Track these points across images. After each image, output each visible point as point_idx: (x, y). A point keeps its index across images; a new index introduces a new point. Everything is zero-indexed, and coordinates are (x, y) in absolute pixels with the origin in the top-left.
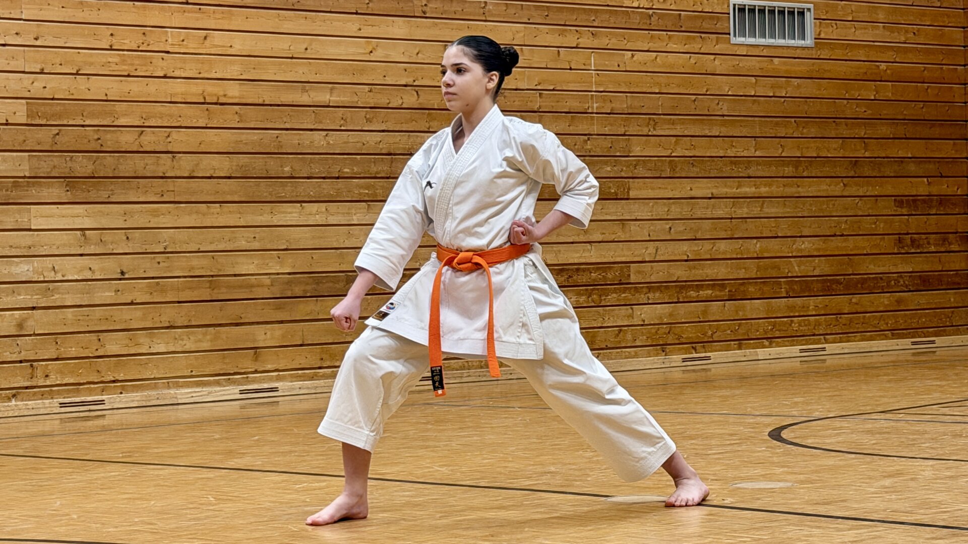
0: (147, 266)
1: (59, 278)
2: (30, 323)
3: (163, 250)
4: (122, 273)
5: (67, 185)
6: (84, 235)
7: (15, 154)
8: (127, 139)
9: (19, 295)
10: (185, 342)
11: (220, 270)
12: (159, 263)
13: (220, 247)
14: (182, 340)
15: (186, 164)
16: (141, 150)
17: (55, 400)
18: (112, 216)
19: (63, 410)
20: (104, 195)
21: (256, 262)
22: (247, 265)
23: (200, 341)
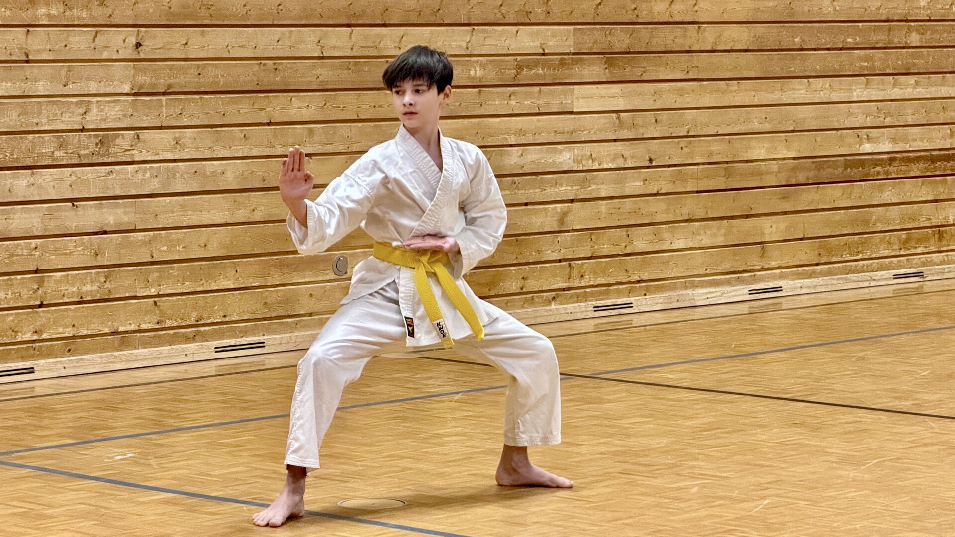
0: (672, 153)
1: (596, 166)
2: (570, 218)
5: (606, 62)
6: (618, 118)
7: (562, 27)
9: (562, 186)
10: (701, 237)
11: (735, 155)
13: (735, 130)
14: (700, 235)
15: (709, 37)
16: (671, 20)
17: (590, 303)
19: (597, 314)
20: (636, 73)
21: (766, 145)
22: (759, 150)
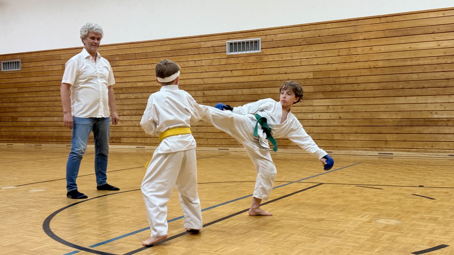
3: (353, 111)
4: (340, 117)
8: (343, 81)
12: (352, 115)
18: (338, 102)
23: (366, 138)
